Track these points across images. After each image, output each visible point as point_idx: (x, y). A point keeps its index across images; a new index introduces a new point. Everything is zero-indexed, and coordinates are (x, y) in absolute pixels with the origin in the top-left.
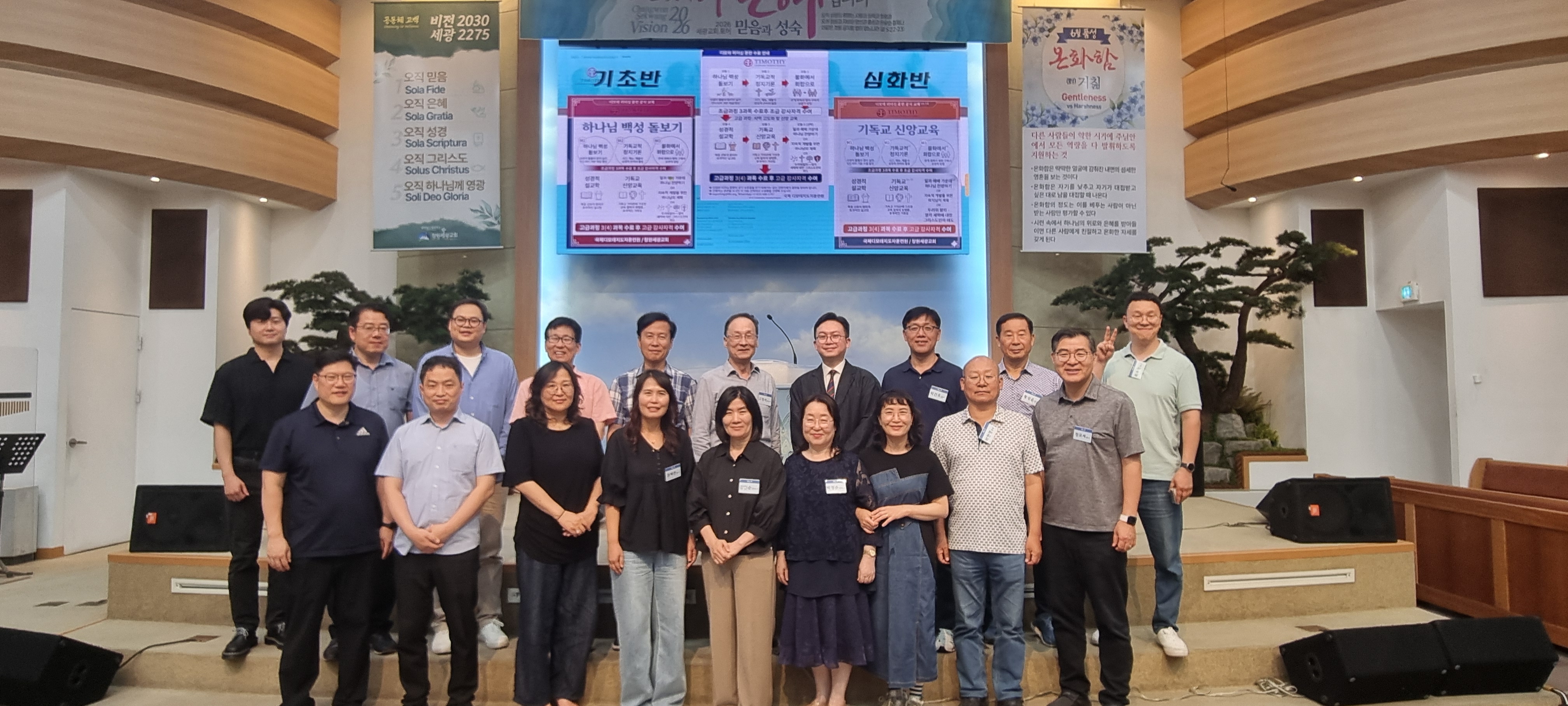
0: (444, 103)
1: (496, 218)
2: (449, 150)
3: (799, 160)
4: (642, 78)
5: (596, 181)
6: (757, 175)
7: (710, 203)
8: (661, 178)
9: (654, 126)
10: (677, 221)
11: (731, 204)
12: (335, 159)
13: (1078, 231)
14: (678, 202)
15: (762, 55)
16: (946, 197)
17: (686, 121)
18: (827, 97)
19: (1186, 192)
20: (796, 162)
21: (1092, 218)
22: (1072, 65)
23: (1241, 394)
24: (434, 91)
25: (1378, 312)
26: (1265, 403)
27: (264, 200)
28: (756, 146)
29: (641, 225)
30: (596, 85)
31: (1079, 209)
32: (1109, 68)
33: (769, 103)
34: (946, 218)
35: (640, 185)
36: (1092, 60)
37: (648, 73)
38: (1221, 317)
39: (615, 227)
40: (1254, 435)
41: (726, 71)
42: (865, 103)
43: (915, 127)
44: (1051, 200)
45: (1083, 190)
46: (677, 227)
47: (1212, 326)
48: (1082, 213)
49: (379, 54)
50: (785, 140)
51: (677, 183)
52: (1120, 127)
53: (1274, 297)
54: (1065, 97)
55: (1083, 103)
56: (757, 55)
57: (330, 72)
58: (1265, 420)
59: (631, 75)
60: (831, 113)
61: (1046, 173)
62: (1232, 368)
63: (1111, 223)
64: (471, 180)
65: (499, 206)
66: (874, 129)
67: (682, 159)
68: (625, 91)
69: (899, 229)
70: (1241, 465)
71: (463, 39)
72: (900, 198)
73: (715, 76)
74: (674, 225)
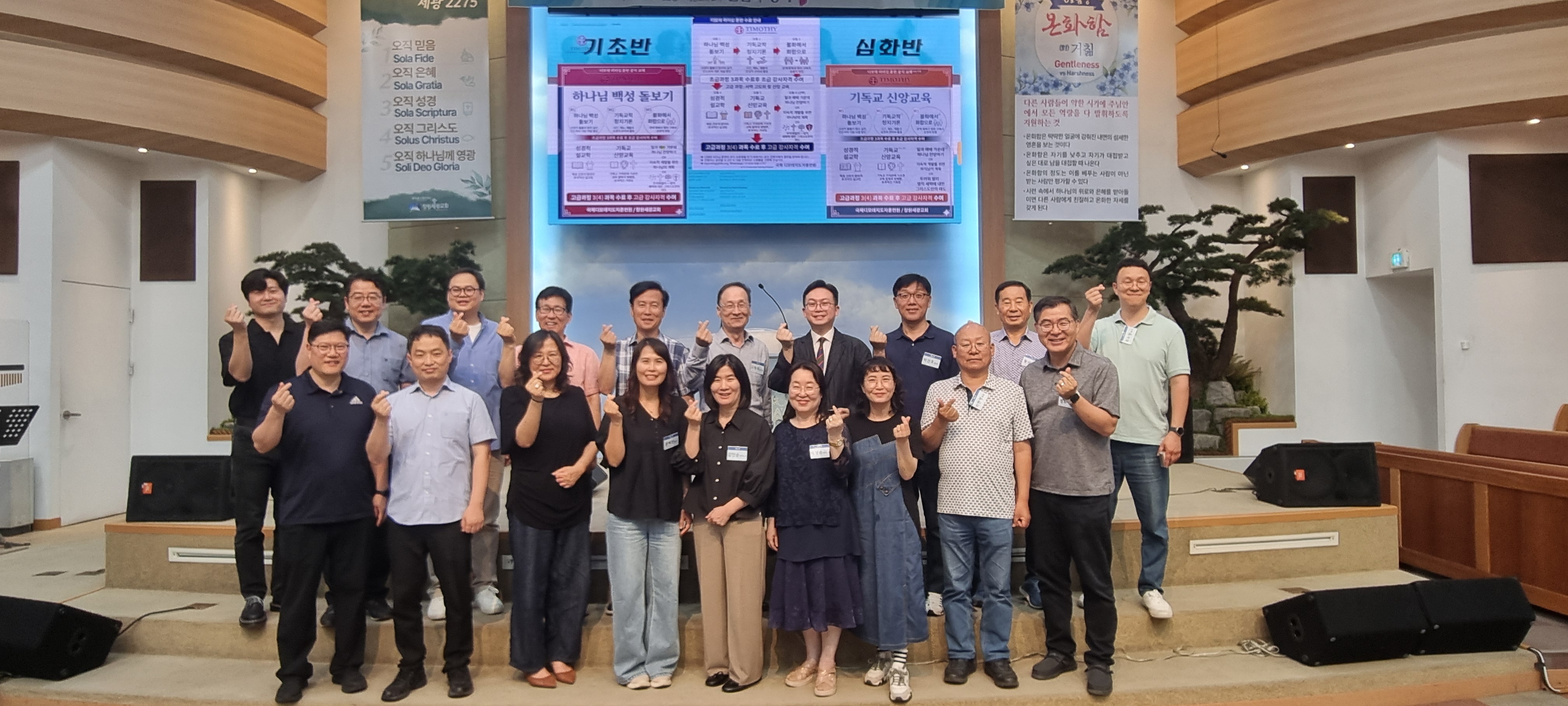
0: (433, 72)
1: (487, 189)
2: (439, 120)
3: (791, 128)
4: (633, 46)
5: (587, 151)
6: (749, 144)
7: (701, 172)
8: (653, 147)
9: (645, 95)
10: (668, 190)
11: (722, 172)
12: (324, 128)
13: (1070, 199)
14: (669, 171)
15: (753, 23)
16: (938, 166)
17: (677, 90)
18: (819, 64)
19: (1179, 160)
20: (788, 131)
21: (1084, 186)
22: (1065, 32)
23: (1231, 362)
24: (422, 59)
25: (1370, 279)
26: (1255, 370)
27: (253, 171)
28: (748, 115)
29: (633, 194)
30: (586, 53)
31: (1071, 177)
32: (1103, 35)
33: (761, 72)
34: (938, 187)
35: (631, 155)
36: (1085, 27)
37: (638, 41)
38: (1212, 285)
39: (607, 197)
40: (1244, 402)
41: (716, 39)
42: (857, 71)
43: (907, 95)
44: (1043, 168)
45: (1076, 158)
46: (668, 197)
47: (1202, 294)
48: (1074, 181)
49: (366, 22)
50: (777, 108)
51: (668, 152)
52: (1113, 95)
53: (1265, 265)
54: (1058, 64)
55: (1076, 70)
56: (748, 23)
57: (316, 41)
58: (1255, 389)
59: (621, 43)
60: (823, 81)
61: (1039, 141)
62: (1223, 336)
63: (1104, 191)
64: (462, 150)
65: (490, 176)
66: (866, 97)
67: (673, 128)
68: (616, 59)
69: (891, 198)
70: (1231, 432)
71: (451, 6)
72: (892, 166)
73: (706, 44)
74: (666, 194)
